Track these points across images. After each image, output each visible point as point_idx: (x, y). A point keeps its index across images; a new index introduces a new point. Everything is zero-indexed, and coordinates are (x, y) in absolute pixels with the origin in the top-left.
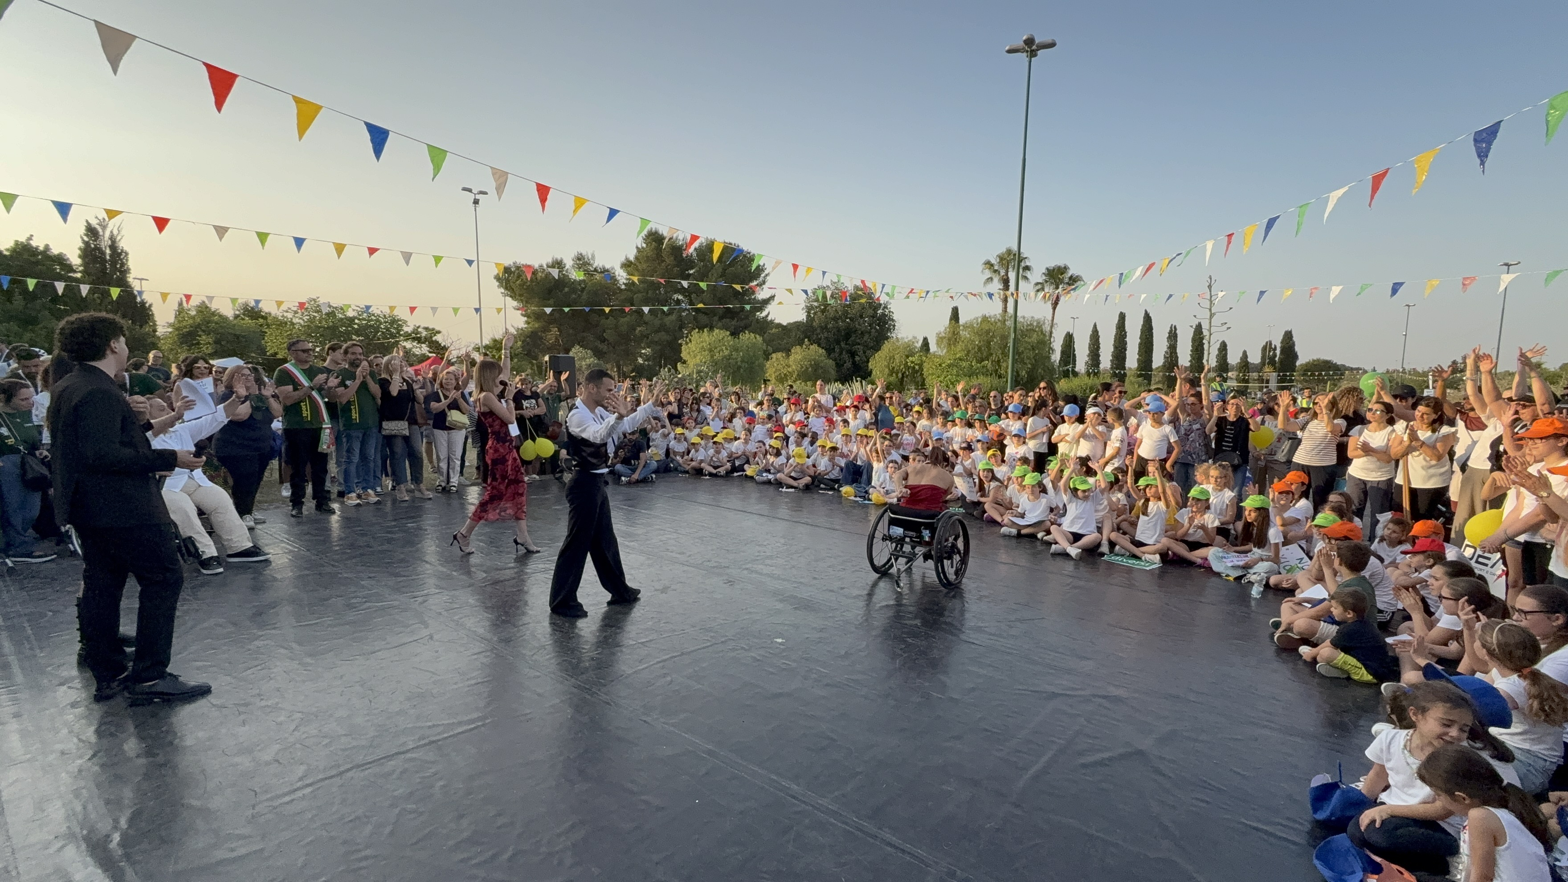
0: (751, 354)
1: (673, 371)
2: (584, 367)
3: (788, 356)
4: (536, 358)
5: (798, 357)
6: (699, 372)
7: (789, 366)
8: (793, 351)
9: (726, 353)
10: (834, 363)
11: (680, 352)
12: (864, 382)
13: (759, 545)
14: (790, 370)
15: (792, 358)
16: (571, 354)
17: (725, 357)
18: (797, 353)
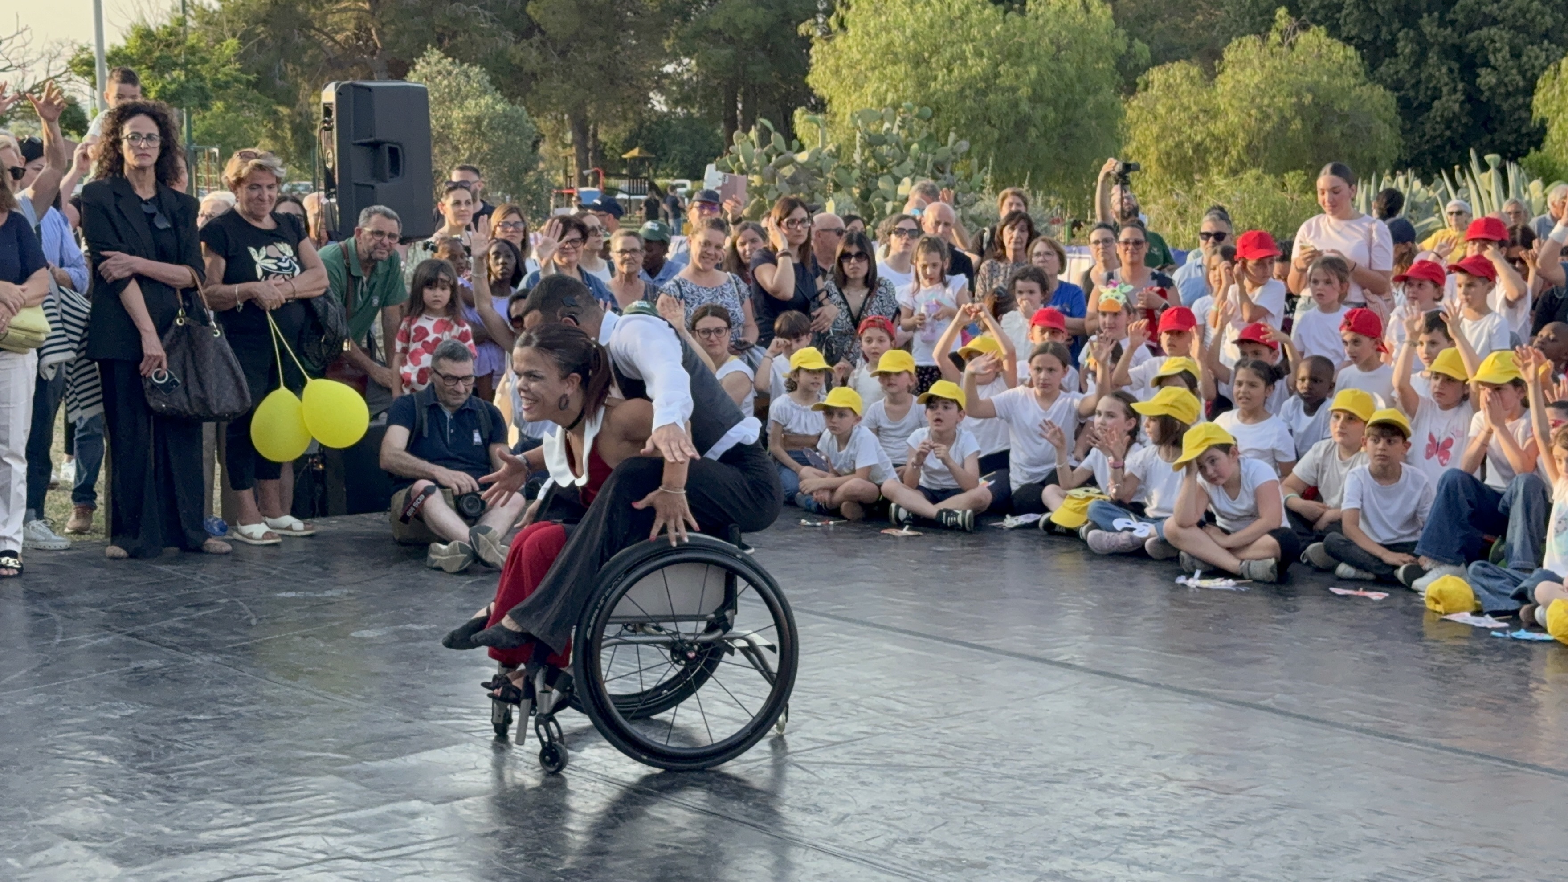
0: (1071, 70)
1: (777, 138)
2: (458, 128)
3: (1211, 75)
4: (290, 99)
5: (1252, 78)
6: (873, 142)
7: (1213, 114)
8: (1229, 55)
9: (978, 67)
10: (1391, 98)
11: (805, 68)
12: (1512, 172)
13: (1102, 788)
14: (1218, 127)
15: (1225, 82)
16: (413, 79)
17: (970, 84)
18: (1244, 64)
